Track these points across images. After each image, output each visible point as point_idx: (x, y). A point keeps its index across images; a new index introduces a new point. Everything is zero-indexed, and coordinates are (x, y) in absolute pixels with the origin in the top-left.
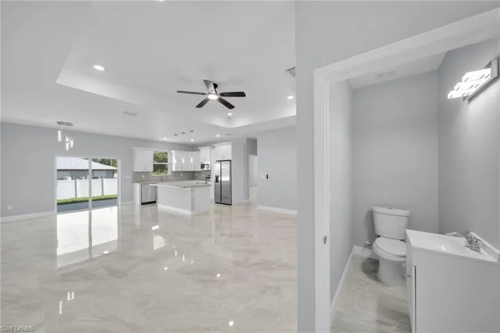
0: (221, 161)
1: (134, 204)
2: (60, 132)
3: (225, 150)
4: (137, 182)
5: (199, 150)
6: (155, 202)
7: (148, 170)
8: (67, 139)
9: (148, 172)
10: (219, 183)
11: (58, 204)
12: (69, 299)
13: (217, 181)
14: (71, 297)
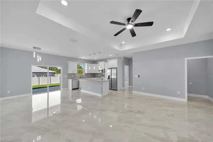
0: (111, 68)
1: (68, 90)
2: (34, 52)
3: (114, 63)
4: (70, 78)
5: (98, 63)
6: (78, 88)
7: (75, 73)
8: (38, 56)
9: (75, 74)
10: (110, 79)
11: (33, 89)
12: (38, 140)
13: (109, 78)
14: (39, 138)
